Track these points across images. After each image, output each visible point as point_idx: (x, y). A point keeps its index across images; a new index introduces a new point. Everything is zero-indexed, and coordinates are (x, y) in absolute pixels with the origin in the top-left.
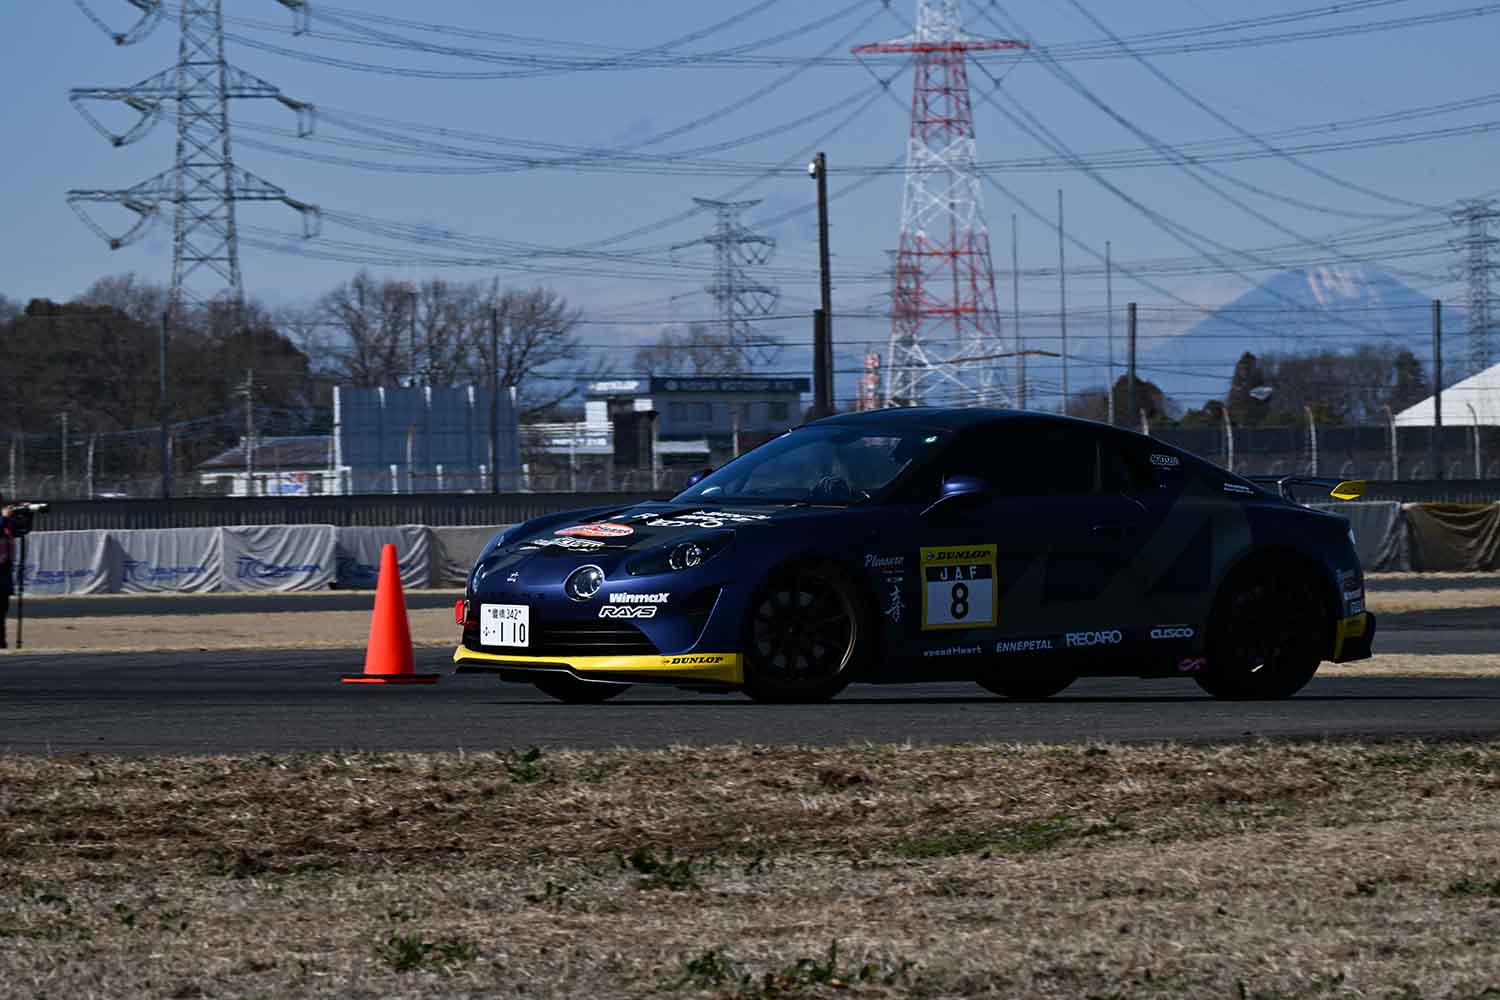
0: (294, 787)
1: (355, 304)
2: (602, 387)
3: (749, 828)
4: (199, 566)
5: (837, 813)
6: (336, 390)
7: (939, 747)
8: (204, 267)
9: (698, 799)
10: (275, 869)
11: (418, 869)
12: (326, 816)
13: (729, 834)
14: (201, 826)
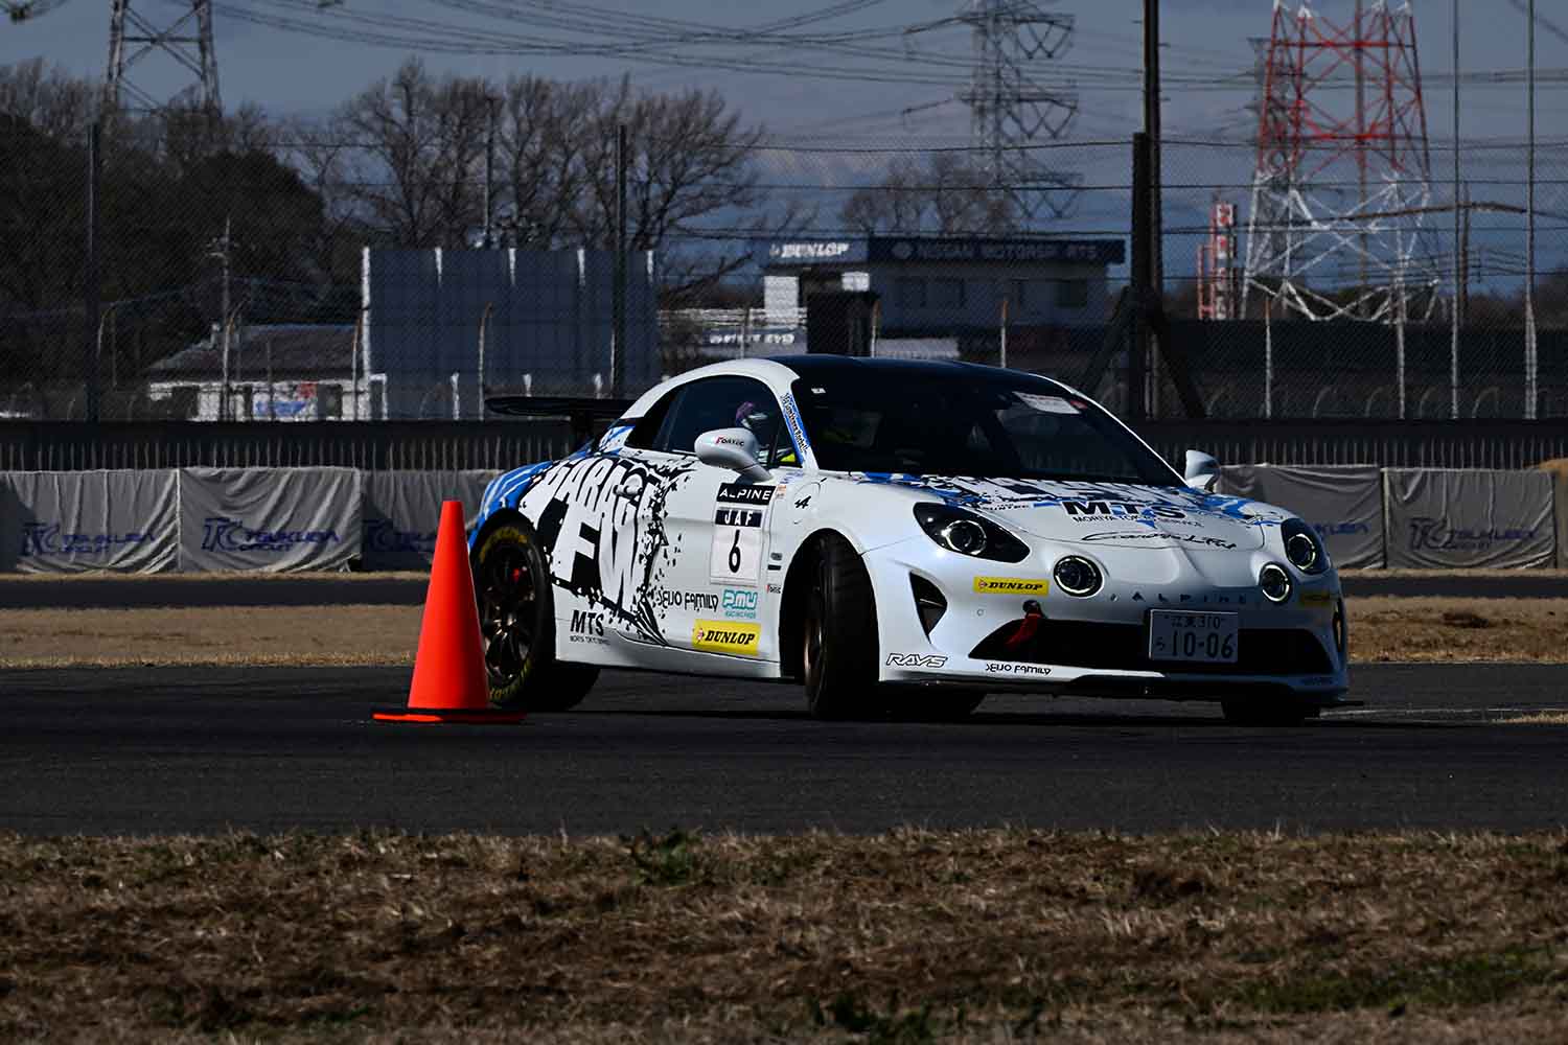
0: (296, 888)
1: (399, 114)
2: (791, 251)
3: (1021, 963)
4: (143, 532)
5: (1161, 941)
6: (366, 251)
7: (1326, 837)
8: (158, 49)
9: (939, 916)
10: (265, 1019)
11: (492, 1020)
12: (349, 934)
13: (988, 972)
14: (148, 949)
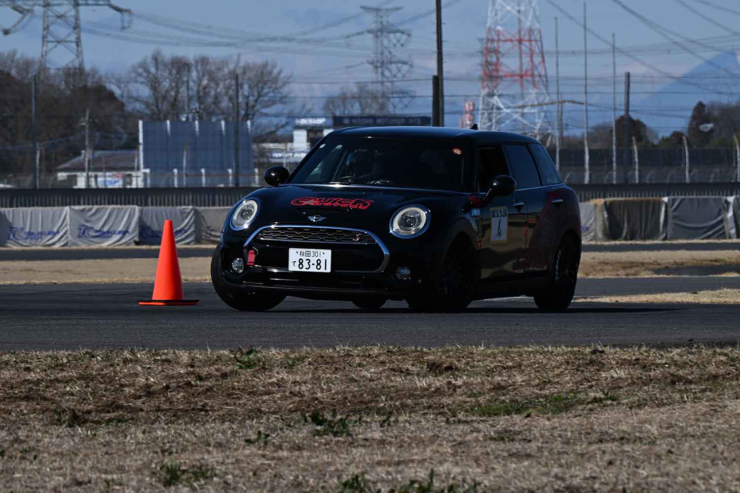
0: (105, 371)
1: (153, 70)
2: (303, 122)
3: (383, 398)
4: (55, 230)
5: (437, 389)
6: (141, 123)
7: (501, 348)
8: (60, 46)
9: (353, 380)
10: (93, 422)
11: (180, 422)
12: (125, 389)
13: (371, 402)
14: (48, 395)
